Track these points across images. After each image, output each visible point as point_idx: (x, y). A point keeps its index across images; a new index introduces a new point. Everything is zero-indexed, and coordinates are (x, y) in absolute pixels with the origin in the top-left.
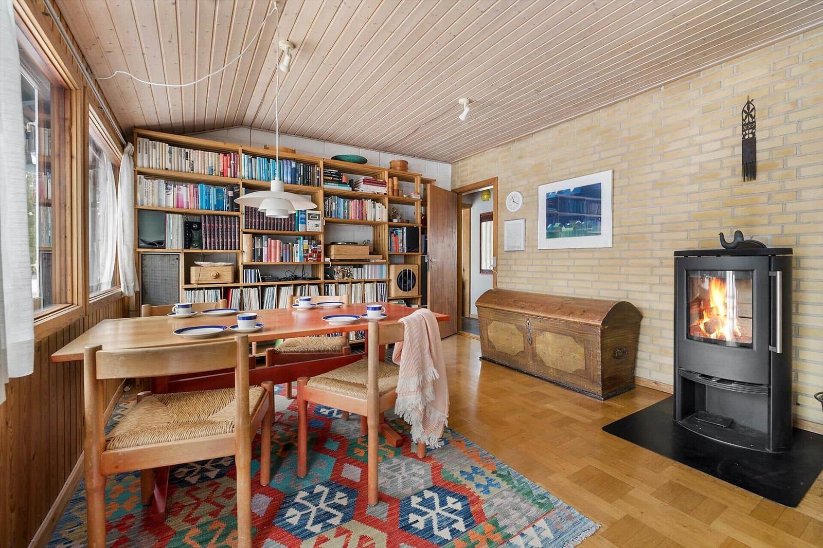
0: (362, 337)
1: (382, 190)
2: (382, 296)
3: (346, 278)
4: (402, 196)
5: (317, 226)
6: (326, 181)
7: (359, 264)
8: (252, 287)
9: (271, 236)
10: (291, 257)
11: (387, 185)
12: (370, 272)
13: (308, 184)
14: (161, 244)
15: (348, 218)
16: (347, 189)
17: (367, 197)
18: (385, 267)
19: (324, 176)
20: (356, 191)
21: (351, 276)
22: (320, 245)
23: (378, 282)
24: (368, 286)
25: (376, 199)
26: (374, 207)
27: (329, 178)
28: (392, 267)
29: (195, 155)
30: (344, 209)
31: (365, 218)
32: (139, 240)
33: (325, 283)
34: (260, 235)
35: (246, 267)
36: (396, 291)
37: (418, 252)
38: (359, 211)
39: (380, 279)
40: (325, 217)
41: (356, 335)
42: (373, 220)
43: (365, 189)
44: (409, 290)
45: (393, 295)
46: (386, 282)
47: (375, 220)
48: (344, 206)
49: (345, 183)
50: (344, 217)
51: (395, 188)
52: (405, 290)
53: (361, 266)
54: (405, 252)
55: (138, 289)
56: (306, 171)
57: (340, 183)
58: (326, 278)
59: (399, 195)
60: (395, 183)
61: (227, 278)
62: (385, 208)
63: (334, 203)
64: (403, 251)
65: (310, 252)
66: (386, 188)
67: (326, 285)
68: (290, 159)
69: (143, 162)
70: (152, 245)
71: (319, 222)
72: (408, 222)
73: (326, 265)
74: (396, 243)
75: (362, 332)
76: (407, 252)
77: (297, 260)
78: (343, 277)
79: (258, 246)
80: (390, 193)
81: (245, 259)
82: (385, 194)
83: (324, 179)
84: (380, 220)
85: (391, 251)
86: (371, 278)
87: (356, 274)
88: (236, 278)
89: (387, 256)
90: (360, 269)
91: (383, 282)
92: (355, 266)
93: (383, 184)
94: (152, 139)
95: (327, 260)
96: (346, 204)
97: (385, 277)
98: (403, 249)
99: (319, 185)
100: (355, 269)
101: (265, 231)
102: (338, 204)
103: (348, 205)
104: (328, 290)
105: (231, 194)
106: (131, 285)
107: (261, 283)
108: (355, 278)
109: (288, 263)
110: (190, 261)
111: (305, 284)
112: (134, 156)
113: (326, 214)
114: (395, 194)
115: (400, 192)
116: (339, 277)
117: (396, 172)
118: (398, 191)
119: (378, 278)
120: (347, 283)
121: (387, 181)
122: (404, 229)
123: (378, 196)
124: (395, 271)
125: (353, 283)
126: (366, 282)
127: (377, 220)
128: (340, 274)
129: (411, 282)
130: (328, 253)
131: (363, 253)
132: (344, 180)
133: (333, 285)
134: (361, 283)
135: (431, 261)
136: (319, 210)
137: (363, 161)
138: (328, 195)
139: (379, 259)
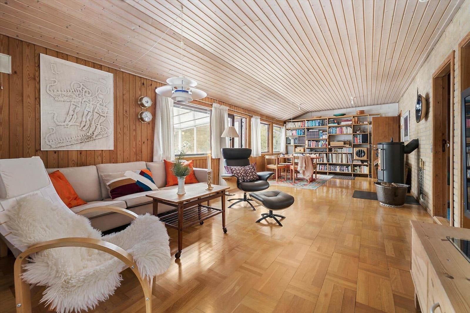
1: (350, 123)
4: (360, 123)
5: (326, 137)
6: (329, 123)
7: (341, 148)
8: (308, 153)
9: (313, 140)
10: (318, 146)
12: (345, 150)
13: (323, 125)
14: (290, 143)
16: (336, 125)
17: (344, 126)
18: (352, 149)
20: (340, 125)
21: (337, 151)
22: (327, 142)
23: (348, 154)
25: (347, 126)
26: (347, 129)
28: (354, 148)
29: (296, 123)
30: (335, 131)
31: (343, 133)
32: (287, 143)
34: (310, 140)
35: (307, 148)
36: (355, 157)
37: (368, 143)
38: (341, 131)
40: (328, 134)
42: (346, 133)
43: (343, 123)
44: (361, 157)
45: (354, 158)
46: (352, 154)
47: (347, 133)
49: (336, 123)
50: (335, 133)
52: (359, 157)
53: (342, 148)
55: (286, 153)
56: (322, 122)
57: (334, 123)
60: (356, 119)
61: (302, 151)
62: (352, 128)
63: (331, 130)
64: (360, 143)
65: (324, 144)
66: (351, 122)
67: (329, 153)
68: (318, 120)
69: (287, 128)
70: (288, 144)
71: (327, 136)
72: (364, 132)
73: (329, 148)
74: (357, 140)
76: (362, 143)
77: (320, 146)
78: (335, 152)
79: (309, 143)
80: (354, 123)
81: (307, 147)
83: (328, 123)
85: (354, 143)
86: (345, 152)
87: (339, 151)
88: (305, 151)
89: (352, 145)
90: (342, 149)
91: (350, 154)
93: (351, 120)
94: (289, 122)
95: (329, 146)
96: (336, 129)
97: (352, 152)
99: (326, 125)
100: (339, 149)
101: (311, 139)
102: (333, 130)
105: (303, 131)
106: (285, 152)
107: (310, 152)
108: (339, 152)
109: (317, 147)
110: (296, 147)
111: (322, 153)
112: (286, 126)
114: (356, 123)
115: (359, 122)
116: (333, 151)
117: (358, 115)
118: (357, 122)
119: (348, 152)
120: (336, 153)
121: (352, 119)
122: (361, 135)
123: (348, 125)
124: (356, 150)
125: (338, 153)
126: (343, 154)
127: (348, 133)
128: (334, 151)
129: (363, 154)
130: (329, 145)
131: (341, 144)
132: (335, 122)
133: (331, 154)
134: (341, 153)
135: (373, 146)
136: (327, 132)
137: (344, 115)
138: (330, 127)
139: (348, 146)
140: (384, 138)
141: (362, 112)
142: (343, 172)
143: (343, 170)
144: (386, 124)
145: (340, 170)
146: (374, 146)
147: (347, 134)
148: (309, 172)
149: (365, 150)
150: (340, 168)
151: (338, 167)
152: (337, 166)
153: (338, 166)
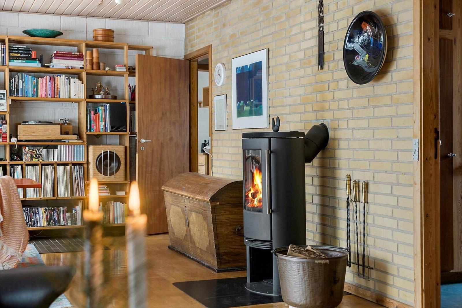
0: (55, 224)
1: (77, 64)
2: (77, 180)
3: (34, 160)
4: (104, 69)
6: (11, 58)
7: (52, 145)
11: (84, 58)
12: (63, 154)
15: (37, 97)
16: (36, 65)
17: (60, 73)
18: (83, 149)
19: (9, 53)
20: (48, 67)
21: (40, 158)
22: (6, 125)
23: (73, 164)
24: (60, 169)
25: (69, 74)
26: (69, 83)
27: (16, 55)
28: (91, 148)
30: (33, 87)
31: (58, 96)
33: (11, 165)
36: (95, 174)
37: (126, 131)
38: (50, 88)
39: (76, 161)
40: (10, 96)
41: (47, 221)
42: (67, 97)
43: (58, 64)
44: (111, 174)
46: (84, 166)
47: (69, 97)
48: (32, 84)
49: (34, 59)
50: (33, 95)
51: (95, 60)
52: (105, 174)
53: (55, 147)
54: (108, 131)
57: (29, 59)
58: (12, 159)
59: (99, 69)
60: (95, 55)
62: (82, 83)
63: (20, 81)
64: (106, 131)
66: (83, 62)
67: (12, 166)
71: (4, 102)
72: (115, 98)
73: (12, 147)
74: (97, 122)
75: (55, 219)
76: (111, 131)
78: (32, 159)
80: (89, 67)
82: (82, 68)
83: (10, 57)
84: (76, 97)
85: (90, 130)
86: (64, 160)
87: (47, 155)
89: (85, 137)
90: (55, 150)
91: (79, 164)
92: (47, 147)
93: (80, 57)
95: (14, 140)
96: (35, 81)
97: (83, 160)
98: (106, 128)
100: (46, 150)
102: (25, 82)
103: (37, 82)
104: (14, 172)
108: (46, 160)
113: (12, 93)
114: (95, 67)
115: (101, 64)
116: (26, 158)
117: (97, 43)
118: (98, 64)
119: (72, 160)
120: (36, 165)
121: (84, 54)
122: (108, 106)
123: (73, 71)
124: (94, 152)
125: (43, 165)
126: (58, 165)
127: (73, 97)
128: (29, 155)
129: (114, 164)
130: (14, 133)
131: (54, 133)
132: (33, 56)
133: (20, 166)
134: (52, 165)
135: (139, 142)
136: (5, 89)
137: (56, 34)
138: (13, 72)
139: (73, 139)
140: (161, 119)
141: (109, 34)
142: (57, 227)
143: (59, 221)
144: (165, 80)
145: (48, 221)
146: (143, 141)
147: (69, 100)
148: (13, 242)
149: (119, 151)
150: (48, 213)
151: (42, 211)
152: (40, 209)
153: (41, 207)
